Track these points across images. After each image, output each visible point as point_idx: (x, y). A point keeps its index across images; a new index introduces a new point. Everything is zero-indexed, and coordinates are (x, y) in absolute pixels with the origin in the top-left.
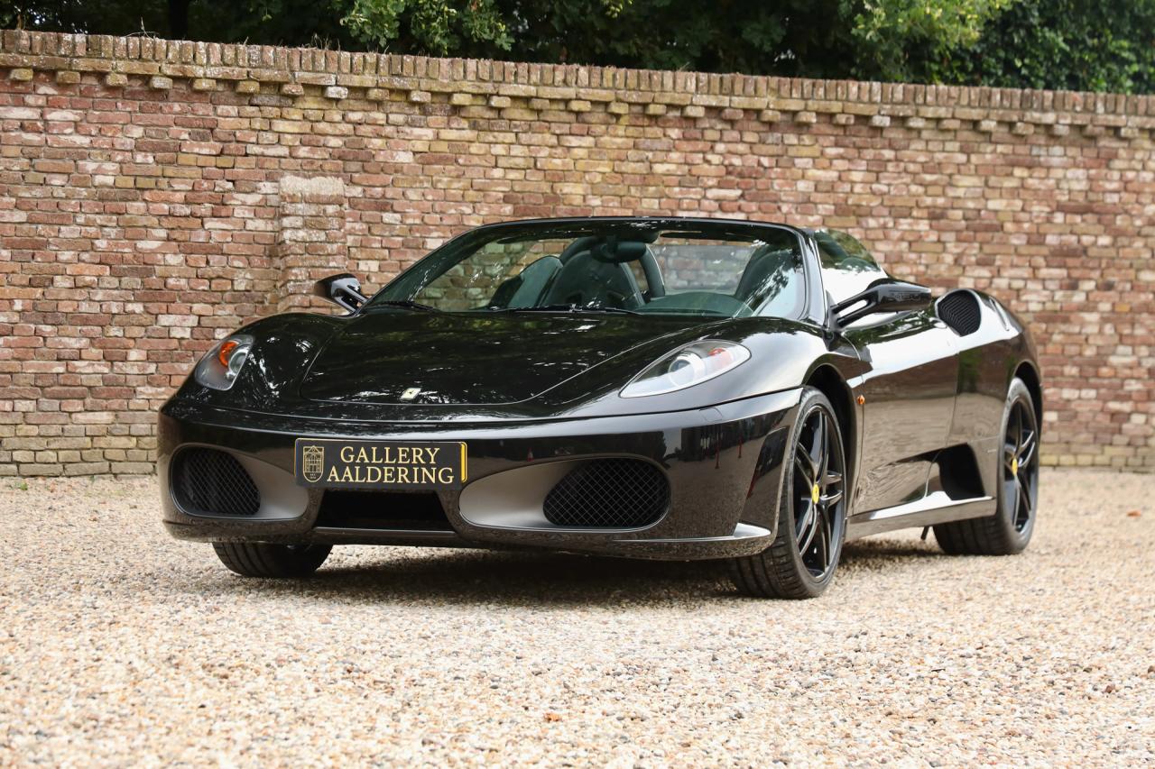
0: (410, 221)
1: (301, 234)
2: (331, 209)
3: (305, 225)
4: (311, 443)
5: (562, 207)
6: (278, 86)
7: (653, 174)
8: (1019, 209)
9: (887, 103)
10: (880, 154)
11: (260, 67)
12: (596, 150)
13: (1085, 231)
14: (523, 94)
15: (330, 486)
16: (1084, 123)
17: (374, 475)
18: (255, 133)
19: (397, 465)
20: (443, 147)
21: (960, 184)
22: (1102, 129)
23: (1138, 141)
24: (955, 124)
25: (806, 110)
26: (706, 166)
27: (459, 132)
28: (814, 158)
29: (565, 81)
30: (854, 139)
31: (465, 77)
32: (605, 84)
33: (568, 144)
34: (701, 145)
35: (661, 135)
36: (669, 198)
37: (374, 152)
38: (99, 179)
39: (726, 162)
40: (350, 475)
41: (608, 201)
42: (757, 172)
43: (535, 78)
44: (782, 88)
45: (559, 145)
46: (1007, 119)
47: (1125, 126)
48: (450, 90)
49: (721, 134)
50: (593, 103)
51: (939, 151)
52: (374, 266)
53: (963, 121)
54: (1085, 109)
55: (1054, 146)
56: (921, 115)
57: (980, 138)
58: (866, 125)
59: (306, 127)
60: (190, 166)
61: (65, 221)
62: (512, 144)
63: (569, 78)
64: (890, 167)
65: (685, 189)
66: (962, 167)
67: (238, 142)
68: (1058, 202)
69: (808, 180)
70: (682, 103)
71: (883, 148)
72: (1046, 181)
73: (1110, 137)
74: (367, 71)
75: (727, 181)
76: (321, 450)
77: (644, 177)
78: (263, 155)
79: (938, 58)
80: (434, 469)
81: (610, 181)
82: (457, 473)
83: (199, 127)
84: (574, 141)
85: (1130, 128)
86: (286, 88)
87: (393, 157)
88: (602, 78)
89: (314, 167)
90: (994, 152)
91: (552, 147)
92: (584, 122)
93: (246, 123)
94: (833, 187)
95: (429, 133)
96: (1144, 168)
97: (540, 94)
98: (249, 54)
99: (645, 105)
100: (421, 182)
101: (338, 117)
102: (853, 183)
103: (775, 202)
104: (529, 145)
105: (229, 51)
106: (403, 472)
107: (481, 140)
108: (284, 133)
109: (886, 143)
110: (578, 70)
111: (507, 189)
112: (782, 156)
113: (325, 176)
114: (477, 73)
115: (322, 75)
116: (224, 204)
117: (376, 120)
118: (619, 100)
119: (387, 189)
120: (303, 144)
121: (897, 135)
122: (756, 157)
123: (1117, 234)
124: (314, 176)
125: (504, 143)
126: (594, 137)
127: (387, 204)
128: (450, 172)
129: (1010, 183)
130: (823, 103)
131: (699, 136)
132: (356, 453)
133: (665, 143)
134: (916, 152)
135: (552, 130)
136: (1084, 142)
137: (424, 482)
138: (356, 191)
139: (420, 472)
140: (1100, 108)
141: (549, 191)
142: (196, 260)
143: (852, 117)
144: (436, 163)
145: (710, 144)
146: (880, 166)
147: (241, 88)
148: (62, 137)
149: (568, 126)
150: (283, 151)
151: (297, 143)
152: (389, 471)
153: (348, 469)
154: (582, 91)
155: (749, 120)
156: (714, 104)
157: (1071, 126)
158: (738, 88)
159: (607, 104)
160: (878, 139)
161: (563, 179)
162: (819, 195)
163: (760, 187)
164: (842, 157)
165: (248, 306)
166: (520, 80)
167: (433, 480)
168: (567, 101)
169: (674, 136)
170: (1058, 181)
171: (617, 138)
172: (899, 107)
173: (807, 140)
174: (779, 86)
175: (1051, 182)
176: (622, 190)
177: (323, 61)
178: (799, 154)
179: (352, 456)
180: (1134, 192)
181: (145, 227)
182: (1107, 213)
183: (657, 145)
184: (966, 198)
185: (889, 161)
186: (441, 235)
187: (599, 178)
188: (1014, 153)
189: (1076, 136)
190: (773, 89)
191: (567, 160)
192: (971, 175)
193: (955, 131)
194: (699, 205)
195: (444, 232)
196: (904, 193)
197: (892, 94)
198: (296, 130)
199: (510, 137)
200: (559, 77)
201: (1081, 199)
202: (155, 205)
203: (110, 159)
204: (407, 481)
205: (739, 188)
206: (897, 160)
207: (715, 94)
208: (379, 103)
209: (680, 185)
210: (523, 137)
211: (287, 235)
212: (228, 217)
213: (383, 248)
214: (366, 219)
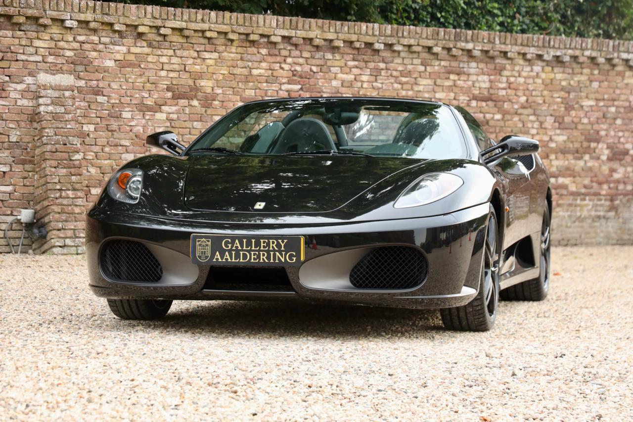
0: (113, 101)
1: (50, 108)
2: (67, 94)
3: (53, 103)
4: (202, 237)
5: (200, 93)
6: (36, 19)
7: (251, 75)
8: (453, 98)
9: (382, 36)
10: (378, 65)
11: (26, 8)
12: (219, 60)
13: (487, 111)
14: (178, 27)
15: (215, 264)
16: (489, 49)
17: (245, 257)
18: (22, 47)
19: (259, 251)
20: (132, 57)
21: (421, 83)
22: (498, 53)
23: (516, 60)
24: (419, 49)
25: (337, 39)
26: (281, 71)
27: (141, 48)
28: (341, 67)
29: (202, 20)
30: (363, 56)
31: (145, 16)
32: (225, 22)
33: (203, 57)
34: (278, 59)
35: (256, 52)
36: (260, 89)
37: (92, 60)
39: (293, 69)
40: (228, 257)
41: (226, 91)
42: (310, 75)
43: (186, 17)
44: (325, 26)
45: (199, 57)
46: (447, 46)
47: (511, 51)
48: (136, 23)
49: (290, 53)
50: (219, 33)
51: (410, 64)
52: (92, 128)
53: (423, 47)
54: (489, 41)
55: (472, 62)
56: (401, 43)
57: (432, 57)
58: (370, 48)
59: (53, 44)
62: (172, 56)
63: (205, 18)
64: (383, 73)
65: (269, 84)
66: (422, 74)
67: (12, 52)
68: (473, 94)
69: (338, 80)
70: (269, 34)
71: (378, 62)
72: (467, 82)
73: (502, 57)
74: (88, 12)
75: (293, 80)
76: (208, 241)
77: (246, 77)
78: (27, 61)
79: (395, 11)
80: (284, 253)
81: (227, 79)
82: (298, 256)
84: (206, 55)
85: (513, 52)
86: (41, 21)
87: (102, 62)
88: (224, 18)
89: (57, 68)
90: (439, 65)
91: (194, 58)
92: (213, 44)
93: (17, 41)
94: (351, 84)
95: (124, 49)
96: (519, 76)
97: (189, 27)
99: (247, 35)
100: (119, 78)
101: (71, 39)
102: (363, 82)
103: (319, 92)
104: (181, 57)
106: (264, 255)
107: (154, 54)
108: (39, 47)
109: (381, 59)
110: (210, 13)
111: (168, 83)
112: (323, 66)
113: (63, 74)
114: (152, 14)
115: (62, 13)
116: (3, 90)
117: (93, 40)
118: (233, 32)
119: (99, 82)
120: (50, 54)
121: (387, 54)
122: (309, 66)
123: (504, 113)
124: (57, 74)
125: (167, 56)
126: (219, 53)
127: (99, 91)
128: (136, 72)
129: (448, 83)
130: (347, 35)
131: (277, 53)
132: (233, 243)
133: (258, 57)
134: (397, 64)
135: (195, 49)
136: (488, 60)
137: (277, 261)
138: (82, 83)
139: (275, 255)
140: (497, 41)
141: (193, 84)
143: (363, 44)
144: (128, 67)
145: (283, 58)
146: (377, 72)
147: (15, 20)
149: (203, 46)
150: (39, 58)
151: (47, 54)
152: (254, 255)
153: (227, 253)
154: (212, 25)
155: (305, 44)
156: (287, 35)
157: (482, 51)
158: (300, 25)
159: (226, 34)
160: (376, 57)
161: (201, 78)
162: (344, 89)
163: (311, 83)
164: (357, 67)
165: (18, 152)
166: (177, 19)
167: (283, 260)
168: (203, 32)
169: (264, 53)
170: (474, 82)
171: (231, 54)
172: (389, 38)
173: (337, 56)
174: (323, 25)
175: (470, 83)
176: (234, 84)
177: (63, 4)
178: (333, 65)
179: (230, 245)
180: (514, 89)
182: (499, 101)
183: (254, 58)
184: (423, 92)
185: (382, 69)
186: (131, 110)
187: (221, 77)
188: (450, 66)
189: (484, 57)
190: (319, 26)
191: (203, 66)
192: (426, 78)
193: (419, 53)
194: (277, 94)
195: (132, 108)
196: (391, 88)
197: (385, 31)
198: (47, 46)
199: (171, 52)
200: (199, 17)
201: (486, 93)
204: (267, 261)
205: (300, 84)
206: (387, 69)
207: (287, 29)
208: (95, 31)
209: (267, 82)
210: (178, 53)
211: (42, 109)
212: (6, 97)
213: (97, 117)
214: (87, 99)
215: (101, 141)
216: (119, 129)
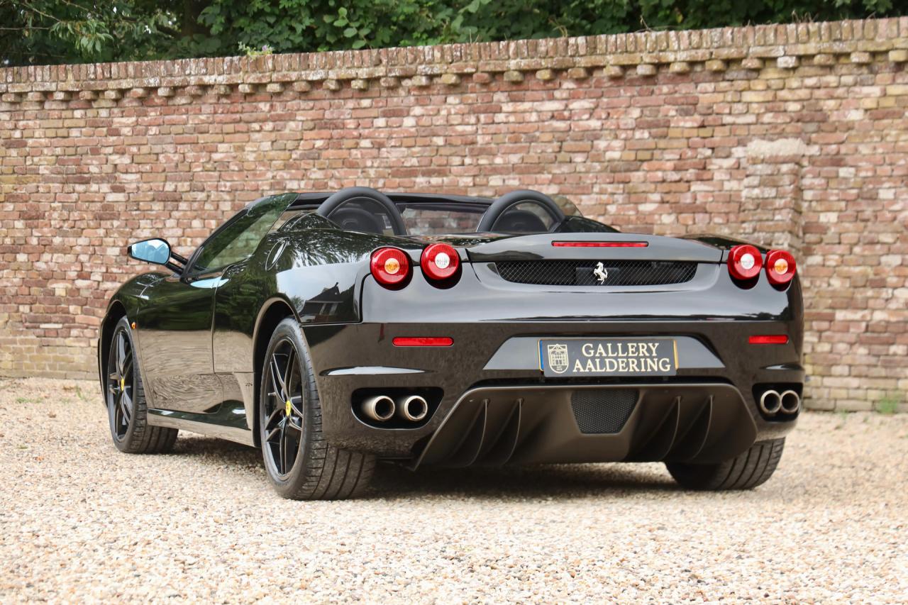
0: (863, 174)
1: (756, 192)
2: (785, 168)
3: (761, 184)
6: (737, 62)
11: (720, 47)
18: (728, 105)
20: (889, 103)
27: (904, 87)
31: (898, 34)
37: (828, 113)
38: (609, 155)
48: (885, 48)
52: (833, 217)
59: (770, 96)
60: (678, 138)
61: (586, 192)
67: (715, 114)
74: (810, 40)
78: (735, 124)
83: (683, 104)
86: (746, 63)
87: (845, 117)
89: (778, 131)
93: (720, 97)
95: (876, 91)
98: (711, 37)
100: (872, 137)
101: (796, 84)
105: (695, 37)
108: (751, 103)
113: (786, 137)
115: (772, 47)
116: (706, 169)
117: (828, 83)
119: (841, 146)
120: (768, 110)
124: (777, 139)
127: (841, 160)
128: (897, 125)
138: (814, 150)
142: (685, 219)
144: (885, 118)
147: (709, 67)
148: (581, 123)
150: (751, 119)
151: (763, 111)
177: (772, 35)
181: (643, 192)
186: (893, 185)
195: (895, 182)
198: (761, 99)
202: (651, 174)
203: (616, 137)
208: (829, 68)
211: (744, 193)
212: (708, 180)
213: (839, 200)
214: (823, 174)
215: (850, 237)
216: (876, 217)
